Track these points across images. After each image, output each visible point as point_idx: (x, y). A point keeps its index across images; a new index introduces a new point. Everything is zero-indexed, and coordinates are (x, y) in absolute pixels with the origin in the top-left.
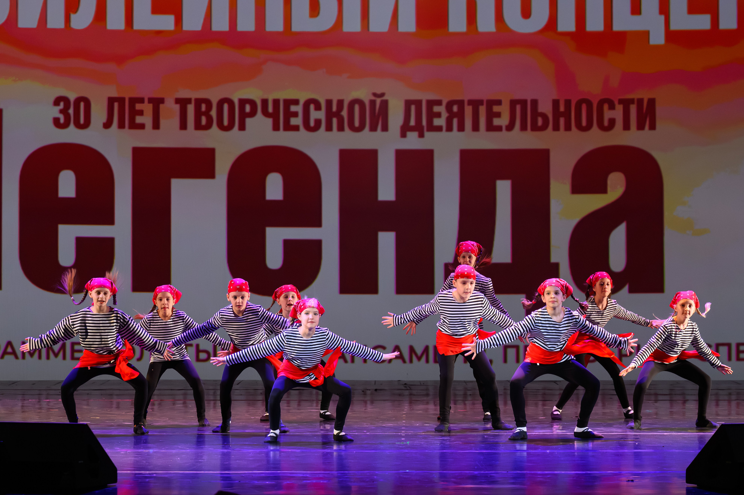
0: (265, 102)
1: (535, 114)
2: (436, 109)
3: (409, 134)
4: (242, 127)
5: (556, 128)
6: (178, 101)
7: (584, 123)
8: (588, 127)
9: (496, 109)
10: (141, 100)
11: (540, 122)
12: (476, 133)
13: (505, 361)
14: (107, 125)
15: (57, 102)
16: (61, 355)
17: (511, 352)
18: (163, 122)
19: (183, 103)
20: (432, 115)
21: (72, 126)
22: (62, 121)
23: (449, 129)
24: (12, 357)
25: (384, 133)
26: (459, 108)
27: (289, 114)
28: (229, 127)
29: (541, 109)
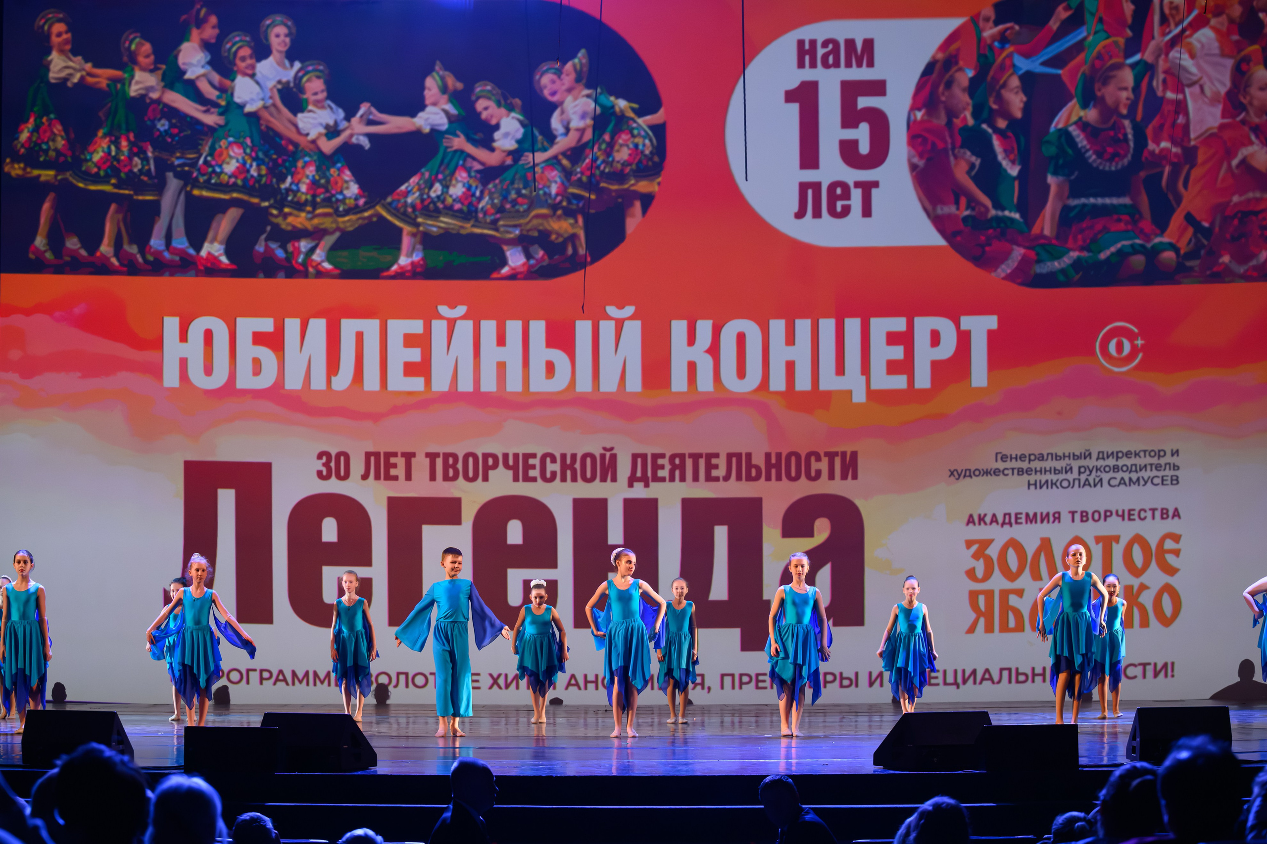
0: (506, 456)
1: (750, 466)
2: (660, 461)
3: (635, 484)
4: (486, 479)
5: (768, 478)
6: (428, 455)
7: (793, 474)
8: (797, 478)
9: (714, 461)
10: (395, 455)
11: (754, 473)
12: (696, 483)
13: (722, 687)
14: (365, 477)
15: (320, 456)
16: (326, 682)
17: (728, 680)
18: (414, 475)
19: (433, 457)
20: (656, 467)
21: (333, 478)
22: (325, 473)
23: (672, 479)
24: (283, 684)
25: (614, 484)
26: (680, 461)
27: (528, 467)
28: (474, 479)
29: (755, 461)
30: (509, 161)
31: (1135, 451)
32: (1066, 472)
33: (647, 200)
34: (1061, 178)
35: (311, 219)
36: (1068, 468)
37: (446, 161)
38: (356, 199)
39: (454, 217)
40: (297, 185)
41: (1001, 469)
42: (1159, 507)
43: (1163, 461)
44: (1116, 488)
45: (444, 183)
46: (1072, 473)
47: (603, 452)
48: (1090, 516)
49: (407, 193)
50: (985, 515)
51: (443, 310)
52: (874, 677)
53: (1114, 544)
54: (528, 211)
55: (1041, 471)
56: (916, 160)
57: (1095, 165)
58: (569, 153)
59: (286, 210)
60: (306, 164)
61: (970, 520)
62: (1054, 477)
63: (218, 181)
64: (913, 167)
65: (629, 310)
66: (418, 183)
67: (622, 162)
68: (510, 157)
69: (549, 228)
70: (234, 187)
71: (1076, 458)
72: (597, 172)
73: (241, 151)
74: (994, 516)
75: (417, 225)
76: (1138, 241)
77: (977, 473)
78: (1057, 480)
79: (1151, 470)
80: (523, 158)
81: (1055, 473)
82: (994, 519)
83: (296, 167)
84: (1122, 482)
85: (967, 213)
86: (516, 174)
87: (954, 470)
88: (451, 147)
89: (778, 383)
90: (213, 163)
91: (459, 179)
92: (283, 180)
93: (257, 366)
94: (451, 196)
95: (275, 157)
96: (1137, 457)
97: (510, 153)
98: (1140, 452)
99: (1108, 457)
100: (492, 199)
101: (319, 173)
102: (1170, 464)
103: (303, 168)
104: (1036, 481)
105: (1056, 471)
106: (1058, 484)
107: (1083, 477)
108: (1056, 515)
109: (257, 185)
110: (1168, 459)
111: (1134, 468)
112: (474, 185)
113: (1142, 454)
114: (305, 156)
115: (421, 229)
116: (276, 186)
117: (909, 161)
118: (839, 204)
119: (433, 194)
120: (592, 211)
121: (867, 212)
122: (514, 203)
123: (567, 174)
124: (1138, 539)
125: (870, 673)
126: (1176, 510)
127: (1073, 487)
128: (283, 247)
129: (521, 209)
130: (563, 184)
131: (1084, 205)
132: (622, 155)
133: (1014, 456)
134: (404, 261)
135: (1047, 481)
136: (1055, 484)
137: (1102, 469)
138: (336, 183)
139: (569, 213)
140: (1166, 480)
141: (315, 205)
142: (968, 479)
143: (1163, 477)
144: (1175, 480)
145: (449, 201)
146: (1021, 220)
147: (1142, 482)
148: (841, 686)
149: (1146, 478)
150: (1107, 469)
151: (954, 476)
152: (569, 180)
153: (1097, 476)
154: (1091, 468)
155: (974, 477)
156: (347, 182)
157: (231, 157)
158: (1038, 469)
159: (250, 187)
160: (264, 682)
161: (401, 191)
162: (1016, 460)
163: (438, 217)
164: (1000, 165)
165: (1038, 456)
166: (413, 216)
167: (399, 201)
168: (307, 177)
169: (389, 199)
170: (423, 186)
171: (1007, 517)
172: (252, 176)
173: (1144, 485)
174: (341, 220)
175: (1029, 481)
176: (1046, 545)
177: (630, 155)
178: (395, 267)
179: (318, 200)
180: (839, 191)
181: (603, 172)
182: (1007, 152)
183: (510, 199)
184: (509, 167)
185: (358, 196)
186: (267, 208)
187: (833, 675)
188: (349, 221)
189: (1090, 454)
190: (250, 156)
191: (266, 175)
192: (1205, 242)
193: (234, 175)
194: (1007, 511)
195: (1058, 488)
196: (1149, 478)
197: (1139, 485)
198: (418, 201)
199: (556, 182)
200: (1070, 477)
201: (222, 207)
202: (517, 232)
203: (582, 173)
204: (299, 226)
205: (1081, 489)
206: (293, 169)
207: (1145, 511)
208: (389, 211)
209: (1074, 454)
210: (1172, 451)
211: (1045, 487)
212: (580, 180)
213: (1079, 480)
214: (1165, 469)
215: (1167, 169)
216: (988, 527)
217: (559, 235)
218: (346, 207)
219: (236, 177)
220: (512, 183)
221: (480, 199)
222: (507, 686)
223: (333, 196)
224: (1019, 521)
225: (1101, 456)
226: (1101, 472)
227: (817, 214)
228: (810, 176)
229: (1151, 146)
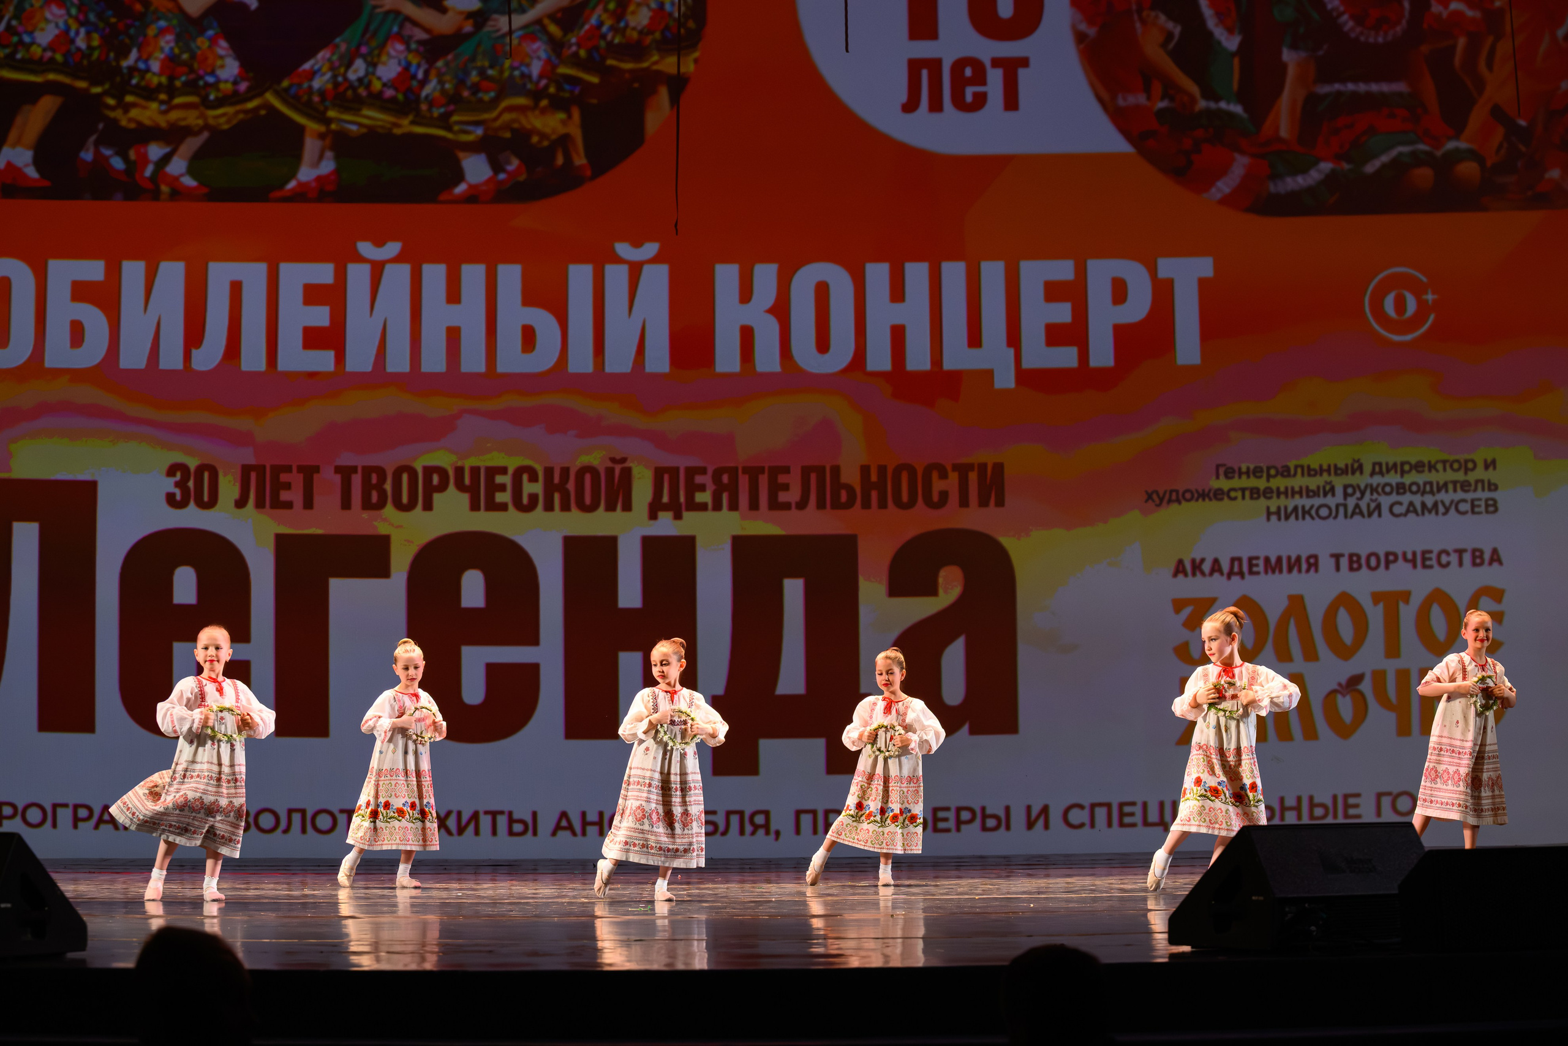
0: (459, 471)
1: (837, 485)
2: (699, 479)
3: (661, 514)
4: (428, 506)
5: (866, 505)
6: (338, 470)
7: (905, 497)
8: (911, 504)
9: (782, 479)
10: (288, 469)
11: (844, 496)
12: (754, 513)
13: (798, 831)
14: (240, 503)
15: (171, 471)
17: (806, 820)
18: (317, 500)
19: (346, 472)
20: (693, 488)
21: (192, 504)
22: (178, 497)
23: (717, 507)
24: (108, 827)
25: (627, 513)
26: (730, 478)
27: (494, 488)
28: (409, 507)
29: (845, 478)
30: (468, 28)
31: (1429, 462)
32: (1325, 495)
33: (678, 84)
34: (1303, 54)
35: (165, 112)
36: (1328, 488)
37: (372, 27)
38: (235, 83)
39: (383, 109)
40: (146, 61)
41: (1226, 489)
42: (1469, 545)
43: (1472, 477)
44: (1402, 519)
45: (369, 59)
46: (1333, 495)
47: (610, 464)
48: (1363, 561)
49: (312, 74)
50: (1203, 560)
51: (365, 248)
52: (1034, 814)
53: (1401, 605)
54: (495, 101)
55: (1286, 493)
56: (1083, 27)
57: (1353, 35)
58: (559, 15)
59: (129, 99)
60: (162, 32)
61: (1179, 569)
62: (1307, 502)
63: (27, 56)
64: (1080, 37)
65: (651, 249)
66: (329, 60)
67: (639, 28)
68: (471, 21)
69: (529, 127)
70: (48, 65)
71: (1339, 472)
72: (602, 44)
73: (62, 12)
74: (1216, 561)
75: (327, 121)
76: (1422, 147)
77: (1188, 496)
78: (1312, 507)
79: (1455, 490)
80: (491, 23)
81: (1308, 496)
82: (1216, 567)
83: (145, 36)
84: (1411, 508)
85: (1162, 104)
86: (479, 45)
87: (1152, 493)
88: (381, 6)
89: (879, 359)
90: (20, 29)
91: (393, 53)
92: (126, 54)
93: (77, 334)
94: (379, 78)
95: (113, 20)
96: (1433, 471)
97: (470, 15)
98: (1437, 462)
99: (1388, 471)
100: (441, 82)
101: (181, 44)
102: (1482, 481)
103: (156, 36)
104: (1279, 508)
105: (1310, 493)
106: (1313, 512)
107: (1351, 502)
108: (1312, 561)
109: (85, 62)
110: (1480, 473)
111: (1428, 488)
112: (415, 62)
113: (1440, 466)
114: (158, 19)
115: (333, 126)
116: (114, 64)
117: (1074, 27)
118: (969, 92)
119: (352, 76)
120: (594, 101)
121: (1011, 102)
122: (476, 88)
123: (557, 46)
124: (1438, 597)
125: (1029, 808)
126: (1495, 551)
127: (1336, 517)
128: (123, 155)
129: (487, 97)
130: (548, 61)
131: (1339, 94)
132: (640, 18)
133: (1244, 469)
134: (306, 174)
135: (1295, 509)
136: (1309, 513)
137: (1380, 490)
138: (206, 59)
139: (558, 104)
140: (1479, 506)
141: (172, 92)
142: (1174, 506)
143: (1473, 501)
144: (1492, 507)
145: (377, 85)
146: (1245, 116)
147: (1441, 509)
148: (984, 828)
149: (1447, 503)
150: (1388, 489)
151: (1153, 501)
152: (559, 55)
153: (1372, 500)
154: (1362, 487)
155: (1184, 503)
156: (221, 57)
157: (47, 21)
158: (1282, 489)
159: (75, 65)
160: (80, 824)
161: (304, 71)
162: (1248, 477)
163: (360, 110)
164: (1210, 34)
165: (1280, 470)
166: (322, 108)
167: (300, 85)
168: (162, 50)
169: (285, 83)
170: (337, 64)
171: (1236, 564)
172: (79, 49)
173: (1445, 514)
174: (212, 113)
175: (1268, 508)
176: (1297, 605)
177: (651, 18)
178: (292, 184)
179: (178, 83)
180: (968, 72)
181: (610, 44)
182: (1220, 16)
183: (469, 83)
184: (469, 36)
185: (239, 79)
186: (99, 96)
187: (971, 810)
188: (224, 115)
189: (1361, 468)
190: (76, 19)
191: (99, 46)
192: (1523, 148)
193: (52, 46)
194: (1236, 554)
195: (1313, 518)
196: (1452, 502)
197: (1437, 513)
198: (330, 86)
199: (539, 58)
200: (1331, 501)
201: (31, 94)
202: (479, 132)
203: (579, 45)
204: (147, 122)
205: (1349, 520)
206: (141, 39)
207: (1448, 554)
208: (285, 101)
209: (1335, 466)
210: (1485, 461)
211: (1293, 517)
212: (576, 54)
213: (1345, 506)
214: (1475, 490)
215: (1462, 42)
216: (1208, 579)
217: (543, 136)
218: (220, 95)
219: (54, 51)
220: (473, 59)
221: (423, 83)
222: (461, 830)
223: (201, 78)
224: (1255, 569)
225: (1377, 469)
226: (1378, 493)
227: (936, 106)
228: (924, 49)
229: (1436, 8)
